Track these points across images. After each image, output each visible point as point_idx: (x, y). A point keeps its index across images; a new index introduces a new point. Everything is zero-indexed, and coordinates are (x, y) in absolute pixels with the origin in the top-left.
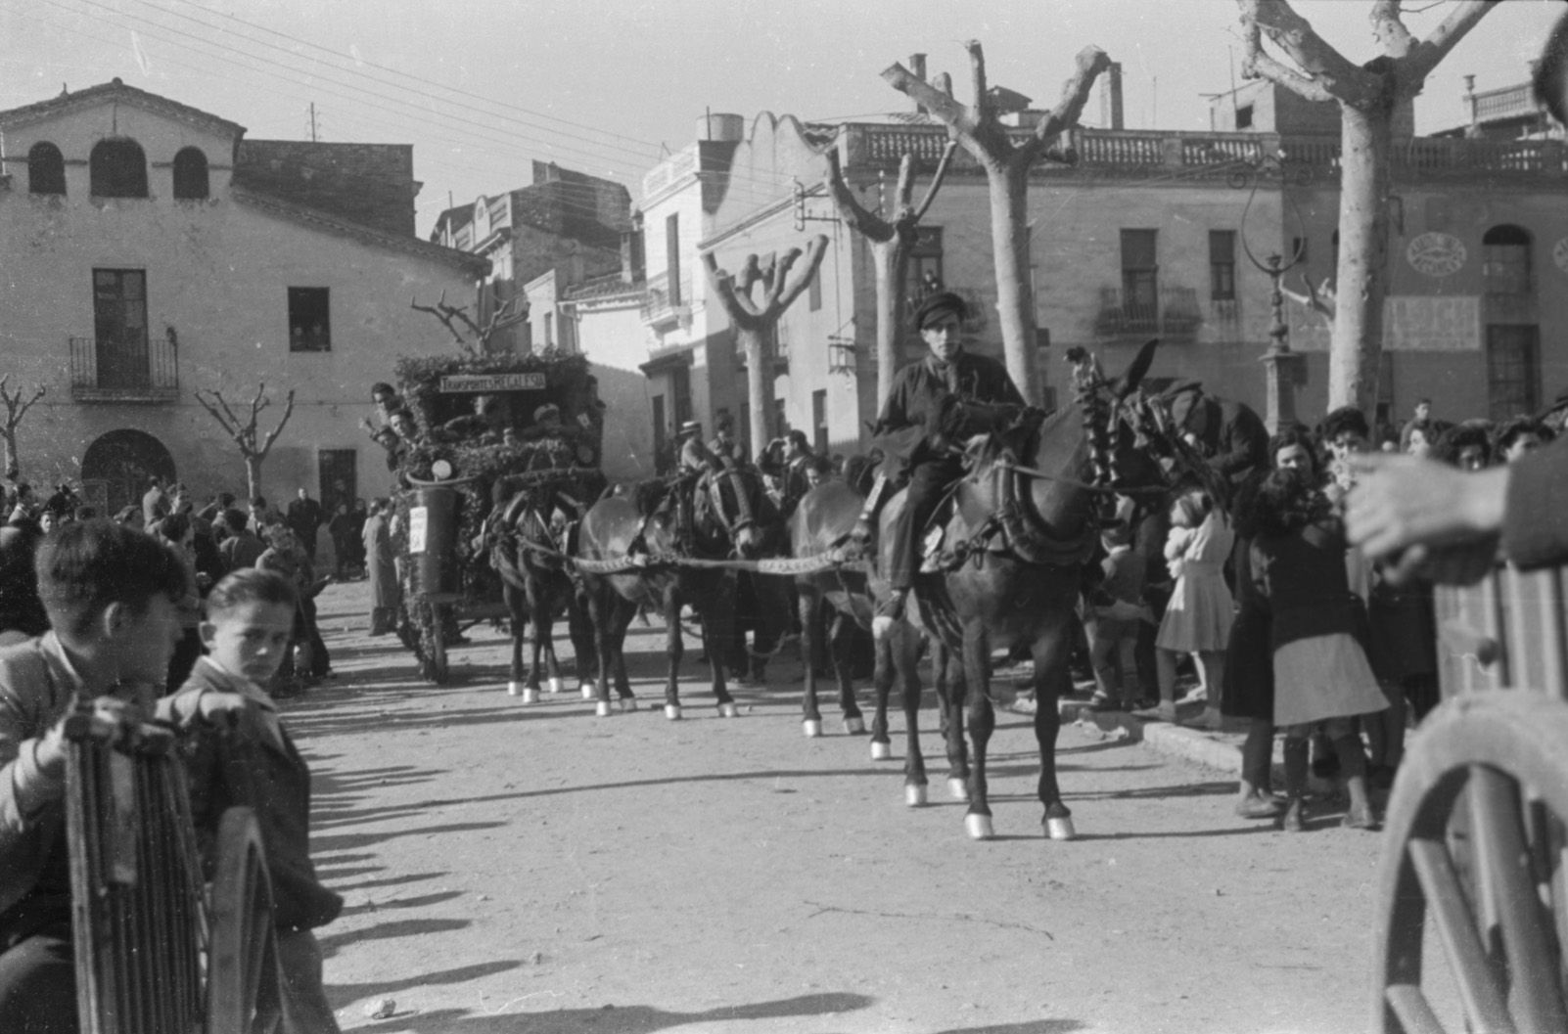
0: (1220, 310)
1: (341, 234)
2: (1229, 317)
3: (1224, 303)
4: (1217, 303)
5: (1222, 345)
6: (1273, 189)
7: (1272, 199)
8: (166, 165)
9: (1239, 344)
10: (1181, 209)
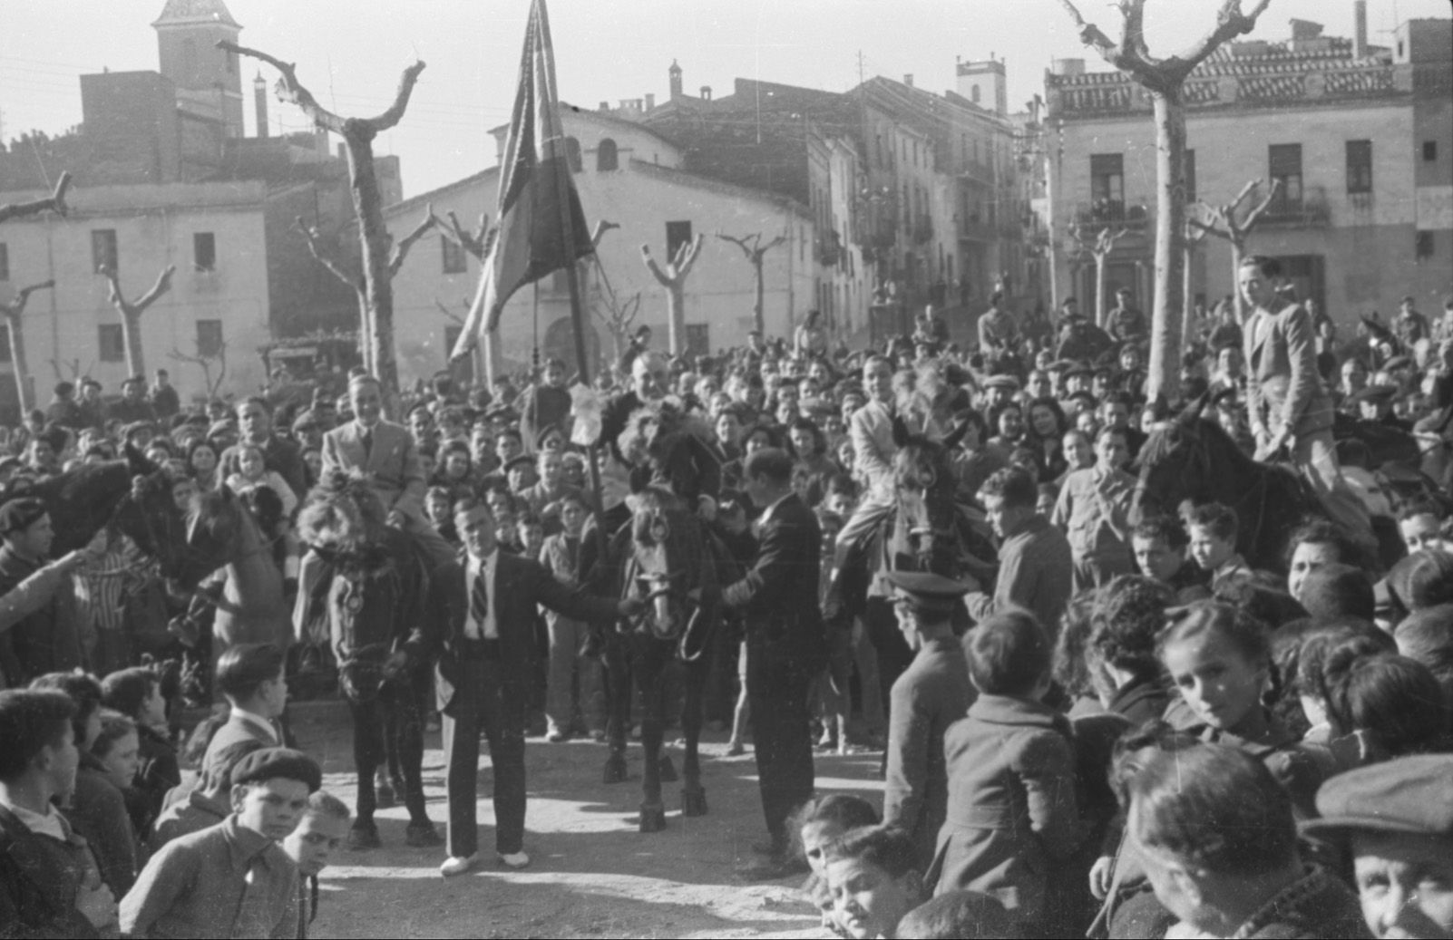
0: (1355, 201)
1: (697, 187)
2: (1363, 206)
3: (1358, 196)
4: (1351, 196)
5: (1356, 228)
6: (1404, 105)
7: (1406, 114)
8: (592, 151)
9: (1371, 229)
10: (1320, 128)
